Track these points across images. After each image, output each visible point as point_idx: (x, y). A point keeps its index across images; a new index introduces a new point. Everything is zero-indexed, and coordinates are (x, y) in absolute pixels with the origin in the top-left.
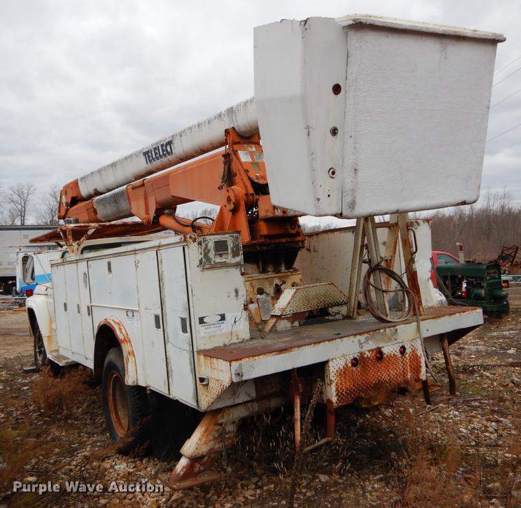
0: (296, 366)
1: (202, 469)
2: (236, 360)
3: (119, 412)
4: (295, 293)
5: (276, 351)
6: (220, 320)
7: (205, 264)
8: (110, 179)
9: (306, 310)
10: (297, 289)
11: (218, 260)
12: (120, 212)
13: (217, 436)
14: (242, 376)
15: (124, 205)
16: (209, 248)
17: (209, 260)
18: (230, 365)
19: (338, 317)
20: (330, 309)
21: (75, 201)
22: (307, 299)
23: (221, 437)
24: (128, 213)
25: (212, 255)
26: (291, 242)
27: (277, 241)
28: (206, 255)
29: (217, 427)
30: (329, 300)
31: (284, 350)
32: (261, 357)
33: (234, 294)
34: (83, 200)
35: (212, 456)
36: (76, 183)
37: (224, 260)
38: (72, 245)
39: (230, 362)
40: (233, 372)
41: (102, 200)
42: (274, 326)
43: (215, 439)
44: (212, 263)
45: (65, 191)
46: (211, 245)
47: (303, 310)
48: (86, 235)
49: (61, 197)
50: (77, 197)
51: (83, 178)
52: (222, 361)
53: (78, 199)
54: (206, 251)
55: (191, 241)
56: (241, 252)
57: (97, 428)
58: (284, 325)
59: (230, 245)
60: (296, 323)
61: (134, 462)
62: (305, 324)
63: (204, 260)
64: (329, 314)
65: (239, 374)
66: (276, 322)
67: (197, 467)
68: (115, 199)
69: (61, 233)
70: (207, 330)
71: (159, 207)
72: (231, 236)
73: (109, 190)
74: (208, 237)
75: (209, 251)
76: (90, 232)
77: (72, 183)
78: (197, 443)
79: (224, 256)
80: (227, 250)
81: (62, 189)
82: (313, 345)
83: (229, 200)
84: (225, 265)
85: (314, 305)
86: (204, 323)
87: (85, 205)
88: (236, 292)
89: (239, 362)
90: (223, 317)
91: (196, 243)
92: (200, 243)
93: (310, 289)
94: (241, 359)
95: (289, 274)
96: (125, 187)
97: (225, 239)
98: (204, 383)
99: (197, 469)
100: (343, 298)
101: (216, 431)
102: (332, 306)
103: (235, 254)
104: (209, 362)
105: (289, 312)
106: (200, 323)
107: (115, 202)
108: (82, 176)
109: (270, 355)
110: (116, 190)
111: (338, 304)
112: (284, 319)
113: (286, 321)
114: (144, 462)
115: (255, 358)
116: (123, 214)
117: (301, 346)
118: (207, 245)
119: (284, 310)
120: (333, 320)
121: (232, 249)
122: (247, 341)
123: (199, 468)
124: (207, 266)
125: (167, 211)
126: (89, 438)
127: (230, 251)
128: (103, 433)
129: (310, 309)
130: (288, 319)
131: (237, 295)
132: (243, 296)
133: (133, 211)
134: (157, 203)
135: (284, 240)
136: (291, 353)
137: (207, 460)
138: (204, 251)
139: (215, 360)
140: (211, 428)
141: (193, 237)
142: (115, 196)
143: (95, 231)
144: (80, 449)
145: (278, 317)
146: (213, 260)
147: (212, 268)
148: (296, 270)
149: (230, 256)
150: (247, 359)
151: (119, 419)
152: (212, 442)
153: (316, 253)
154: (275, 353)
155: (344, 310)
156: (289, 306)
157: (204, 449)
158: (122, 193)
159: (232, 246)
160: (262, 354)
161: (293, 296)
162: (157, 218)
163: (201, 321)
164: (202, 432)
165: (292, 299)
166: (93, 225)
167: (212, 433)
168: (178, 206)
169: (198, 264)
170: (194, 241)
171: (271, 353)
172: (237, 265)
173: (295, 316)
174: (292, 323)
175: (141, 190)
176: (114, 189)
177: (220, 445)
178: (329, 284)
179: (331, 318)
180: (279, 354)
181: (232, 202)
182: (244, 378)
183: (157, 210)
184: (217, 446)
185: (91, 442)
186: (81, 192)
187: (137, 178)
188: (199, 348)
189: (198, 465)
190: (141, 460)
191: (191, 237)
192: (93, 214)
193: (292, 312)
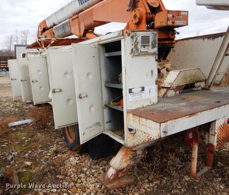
0: (198, 125)
1: (123, 175)
2: (164, 122)
3: (69, 129)
4: (179, 74)
5: (188, 115)
6: (141, 91)
7: (134, 53)
8: (61, 17)
9: (184, 84)
10: (180, 72)
11: (143, 50)
12: (66, 33)
13: (132, 157)
14: (167, 133)
15: (67, 29)
16: (138, 41)
17: (137, 49)
18: (160, 126)
19: (200, 88)
20: (196, 84)
21: (44, 30)
22: (185, 78)
23: (134, 158)
24: (70, 33)
25: (139, 46)
26: (170, 44)
27: (164, 42)
28: (136, 46)
29: (132, 153)
30: (196, 78)
31: (192, 114)
32: (179, 119)
33: (150, 74)
34: (48, 29)
35: (128, 168)
36: (44, 22)
37: (146, 50)
38: (44, 48)
39: (160, 123)
40: (162, 130)
41: (57, 28)
42: (165, 93)
43: (131, 159)
44: (139, 52)
45: (40, 26)
46: (139, 39)
47: (182, 84)
48: (50, 44)
49: (38, 28)
50: (45, 28)
51: (48, 18)
52: (151, 121)
53: (46, 29)
54: (136, 43)
55: (126, 35)
56: (157, 45)
57: (58, 134)
58: (171, 93)
59: (151, 39)
60: (178, 92)
61: (78, 156)
62: (183, 93)
63: (134, 50)
64: (195, 87)
65: (165, 132)
66: (167, 91)
67: (120, 174)
68: (63, 26)
69: (39, 43)
70: (133, 97)
71: (86, 29)
72: (152, 33)
73: (60, 23)
74: (138, 33)
75: (138, 43)
76: (52, 42)
77: (43, 21)
78: (120, 162)
79: (146, 47)
80: (149, 43)
81: (39, 25)
82: (209, 110)
83: (135, 17)
84: (147, 54)
85: (188, 81)
86: (132, 92)
87: (49, 31)
88: (152, 72)
89: (166, 123)
90: (143, 89)
91: (130, 37)
92: (132, 37)
93: (187, 71)
94: (167, 121)
95: (165, 63)
96: (68, 20)
97: (148, 35)
98: (132, 132)
99: (120, 176)
100: (203, 78)
101: (131, 154)
102: (197, 82)
103: (153, 47)
104: (138, 120)
105: (174, 85)
106: (130, 93)
107: (63, 28)
108: (47, 17)
109: (185, 117)
110: (64, 22)
111: (200, 81)
112: (171, 89)
113: (172, 90)
114: (83, 157)
115: (175, 120)
116: (67, 34)
117: (203, 111)
118: (137, 39)
119: (171, 84)
120: (196, 91)
121: (152, 42)
122: (156, 104)
123: (121, 174)
124: (136, 54)
125: (90, 31)
126: (55, 139)
127: (150, 44)
128: (61, 136)
129: (186, 84)
130: (173, 89)
131: (152, 75)
132: (156, 75)
133: (72, 32)
134: (85, 26)
135: (167, 42)
136: (197, 116)
137: (126, 170)
138: (135, 42)
139: (144, 119)
140: (129, 153)
141: (128, 32)
142: (63, 25)
143: (54, 42)
144: (51, 145)
145: (168, 88)
146: (140, 49)
147: (139, 55)
148: (168, 61)
149: (150, 47)
150: (171, 121)
151: (69, 133)
152: (129, 161)
153: (174, 52)
154: (187, 116)
155: (203, 84)
156: (175, 81)
157: (124, 165)
158: (67, 23)
159: (152, 40)
160: (180, 118)
161: (178, 76)
162: (84, 34)
163: (130, 91)
164: (123, 155)
165: (177, 78)
166: (53, 39)
167: (129, 156)
168: (95, 28)
169: (131, 52)
170: (129, 35)
171: (185, 116)
172: (153, 54)
173: (178, 88)
174: (176, 92)
175: (77, 20)
176: (62, 22)
177: (133, 162)
178: (197, 69)
179: (196, 89)
180: (190, 117)
181: (137, 18)
182: (168, 134)
183: (85, 30)
184: (132, 163)
185: (56, 142)
186: (47, 25)
187: (74, 15)
188: (128, 109)
189: (120, 173)
190: (81, 155)
191: (127, 32)
192: (53, 35)
193: (176, 85)
